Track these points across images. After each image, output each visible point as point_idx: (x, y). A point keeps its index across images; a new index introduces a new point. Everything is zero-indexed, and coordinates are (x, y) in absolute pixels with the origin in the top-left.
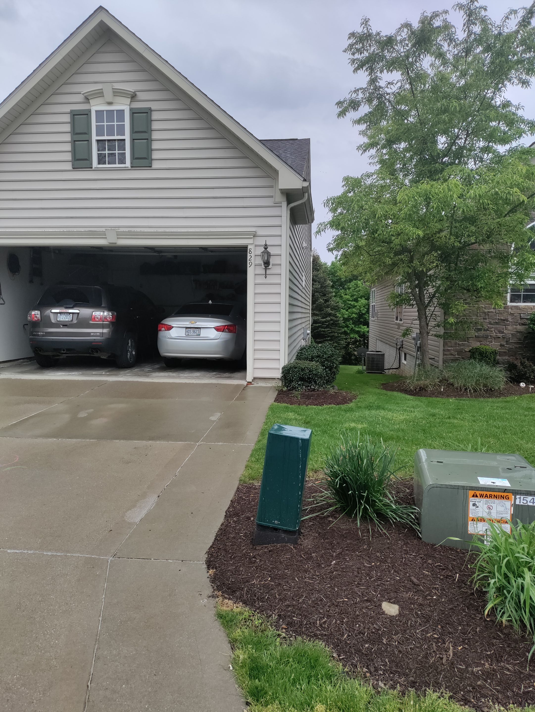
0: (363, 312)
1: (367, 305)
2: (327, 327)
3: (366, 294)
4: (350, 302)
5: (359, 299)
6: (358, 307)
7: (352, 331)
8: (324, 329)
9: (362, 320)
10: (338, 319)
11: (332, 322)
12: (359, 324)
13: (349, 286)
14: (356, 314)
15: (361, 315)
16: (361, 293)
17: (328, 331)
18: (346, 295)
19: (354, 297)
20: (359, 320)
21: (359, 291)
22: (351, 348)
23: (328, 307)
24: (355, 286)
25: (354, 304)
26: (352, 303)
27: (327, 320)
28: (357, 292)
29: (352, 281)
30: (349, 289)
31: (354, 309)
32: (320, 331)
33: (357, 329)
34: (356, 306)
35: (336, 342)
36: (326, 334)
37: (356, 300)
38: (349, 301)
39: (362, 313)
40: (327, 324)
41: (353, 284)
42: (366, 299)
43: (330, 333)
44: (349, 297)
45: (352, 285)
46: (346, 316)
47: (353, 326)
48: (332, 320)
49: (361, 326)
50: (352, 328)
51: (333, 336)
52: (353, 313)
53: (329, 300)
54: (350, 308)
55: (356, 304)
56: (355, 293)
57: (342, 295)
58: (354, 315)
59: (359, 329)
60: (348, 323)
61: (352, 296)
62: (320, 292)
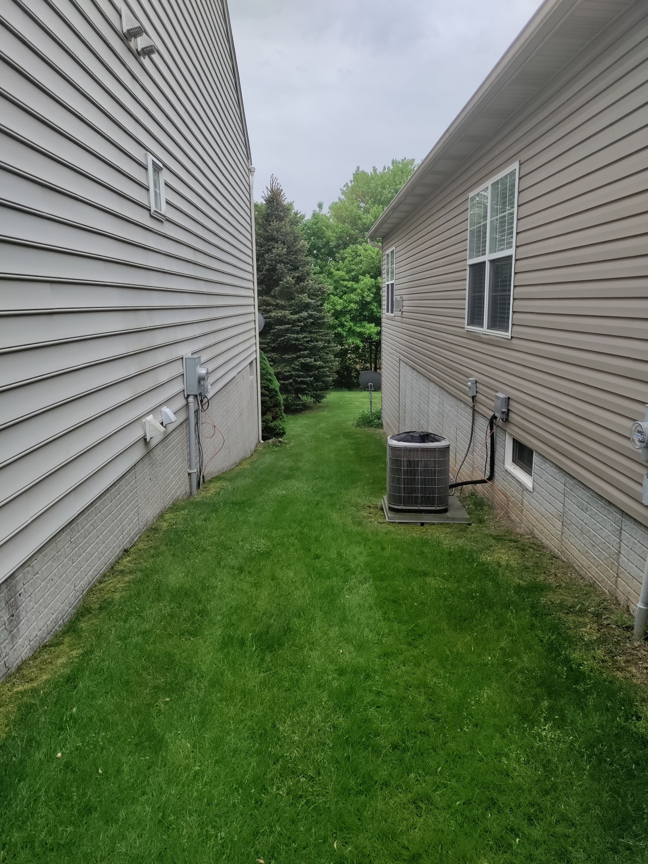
0: (368, 299)
1: (373, 286)
2: (302, 330)
3: (372, 268)
4: (345, 283)
5: (360, 277)
6: (359, 291)
7: (351, 332)
8: (295, 336)
9: (366, 313)
10: (322, 314)
11: (311, 320)
12: (361, 321)
13: (343, 254)
14: (356, 303)
15: (364, 305)
16: (364, 267)
17: (305, 337)
18: (338, 270)
19: (353, 274)
20: (361, 314)
21: (361, 262)
22: (350, 360)
23: (302, 291)
24: (353, 254)
25: (352, 285)
26: (349, 284)
27: (301, 317)
28: (356, 264)
29: (349, 246)
30: (343, 259)
31: (352, 295)
32: (289, 339)
33: (358, 330)
34: (355, 290)
35: (321, 358)
36: (301, 344)
37: (356, 279)
38: (343, 280)
39: (366, 302)
40: (302, 324)
41: (350, 251)
42: (372, 277)
43: (307, 342)
44: (344, 273)
45: (348, 253)
46: (339, 308)
47: (351, 324)
48: (310, 316)
49: (366, 323)
50: (350, 328)
51: (315, 347)
52: (350, 302)
53: (305, 279)
54: (345, 293)
55: (355, 286)
56: (353, 267)
57: (332, 270)
58: (352, 305)
59: (362, 330)
60: (343, 319)
61: (349, 272)
62: (287, 263)
